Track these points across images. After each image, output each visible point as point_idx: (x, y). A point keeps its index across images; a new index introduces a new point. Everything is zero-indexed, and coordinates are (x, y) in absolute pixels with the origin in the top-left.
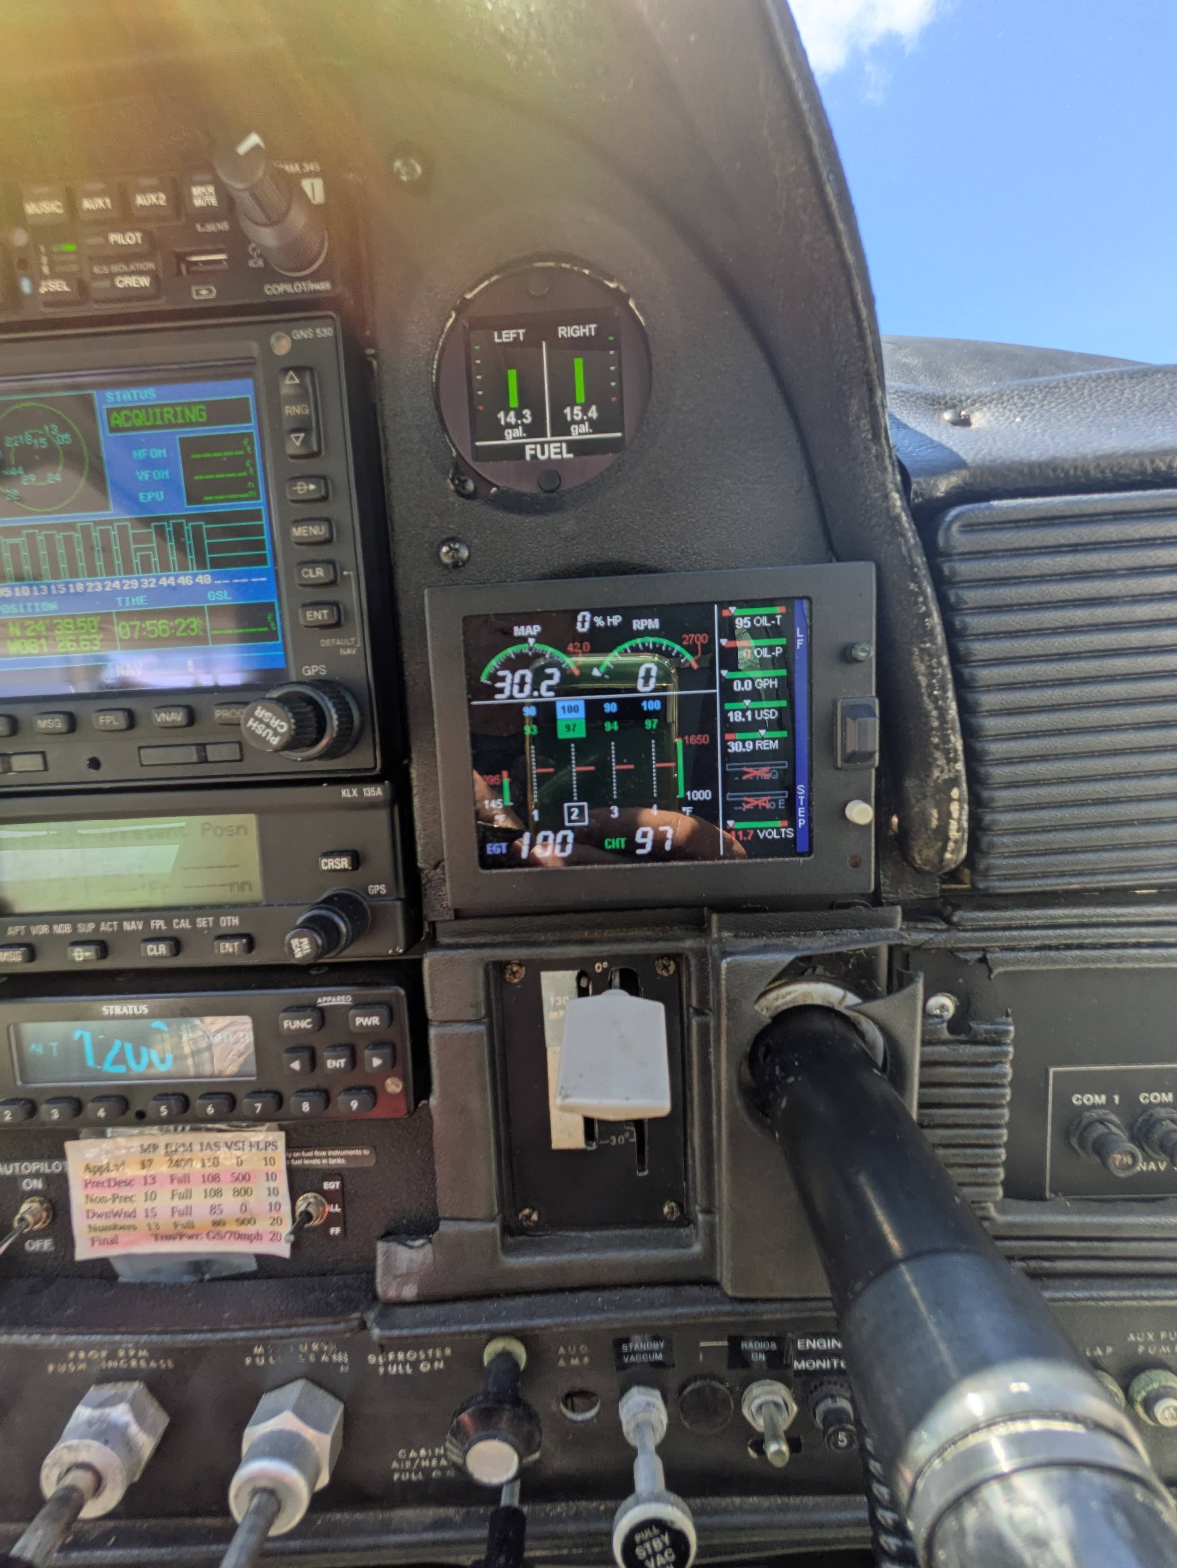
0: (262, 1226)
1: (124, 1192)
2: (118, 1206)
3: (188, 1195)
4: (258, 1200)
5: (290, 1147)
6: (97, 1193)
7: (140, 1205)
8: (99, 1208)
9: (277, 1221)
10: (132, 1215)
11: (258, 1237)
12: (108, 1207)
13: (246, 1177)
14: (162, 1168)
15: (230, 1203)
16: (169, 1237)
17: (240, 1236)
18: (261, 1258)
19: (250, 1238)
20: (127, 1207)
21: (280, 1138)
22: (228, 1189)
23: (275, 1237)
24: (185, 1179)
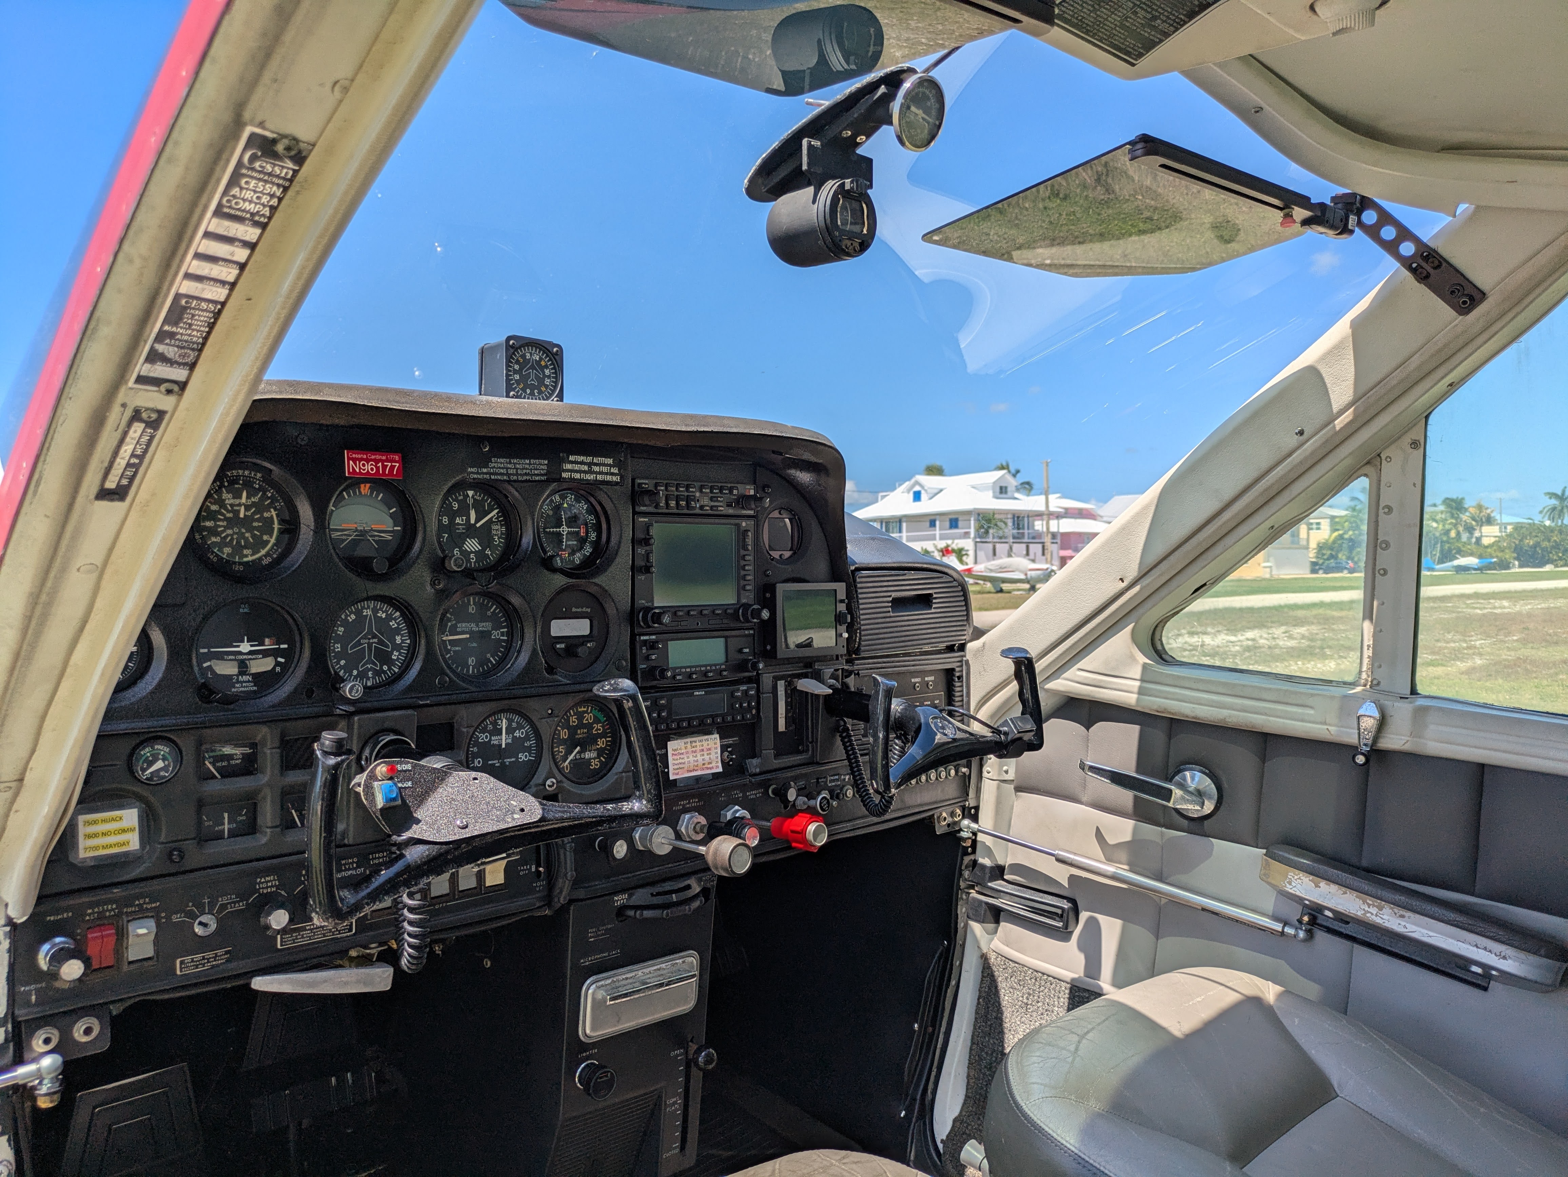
0: (714, 764)
1: (682, 756)
2: (681, 761)
3: (696, 756)
4: (713, 756)
5: (721, 739)
6: (675, 757)
7: (686, 760)
8: (676, 762)
9: (717, 762)
10: (684, 763)
11: (712, 768)
12: (679, 761)
13: (710, 749)
14: (690, 749)
15: (706, 757)
16: (691, 771)
17: (708, 768)
18: (713, 774)
19: (711, 768)
20: (683, 761)
21: (717, 736)
22: (705, 753)
23: (717, 767)
24: (695, 752)
